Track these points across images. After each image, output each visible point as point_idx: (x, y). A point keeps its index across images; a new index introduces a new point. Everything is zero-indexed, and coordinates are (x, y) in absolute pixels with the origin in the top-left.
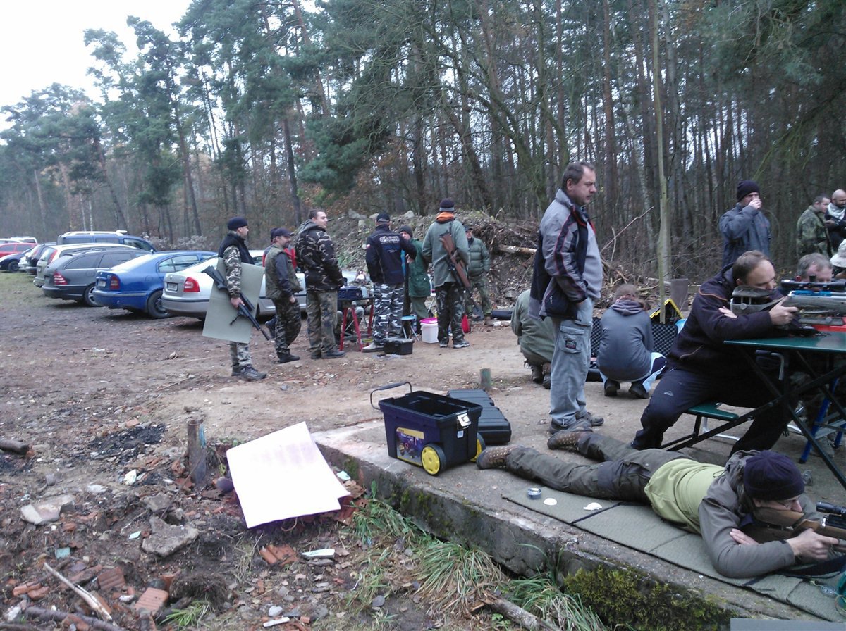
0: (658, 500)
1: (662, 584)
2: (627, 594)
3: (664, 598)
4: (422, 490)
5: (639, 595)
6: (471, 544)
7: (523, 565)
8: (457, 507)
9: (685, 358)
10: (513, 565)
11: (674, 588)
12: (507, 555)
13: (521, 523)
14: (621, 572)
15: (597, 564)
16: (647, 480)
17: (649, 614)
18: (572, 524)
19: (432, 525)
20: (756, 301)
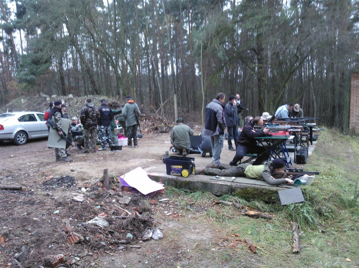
0: (249, 174)
1: (260, 189)
2: (252, 193)
3: (261, 192)
4: (186, 181)
5: (255, 192)
6: (204, 191)
7: (221, 193)
8: (199, 183)
9: (243, 143)
10: (218, 194)
11: (263, 189)
12: (216, 192)
13: (220, 183)
14: (250, 188)
15: (244, 188)
16: (245, 170)
17: (258, 196)
18: (232, 182)
19: (190, 189)
20: (259, 128)
